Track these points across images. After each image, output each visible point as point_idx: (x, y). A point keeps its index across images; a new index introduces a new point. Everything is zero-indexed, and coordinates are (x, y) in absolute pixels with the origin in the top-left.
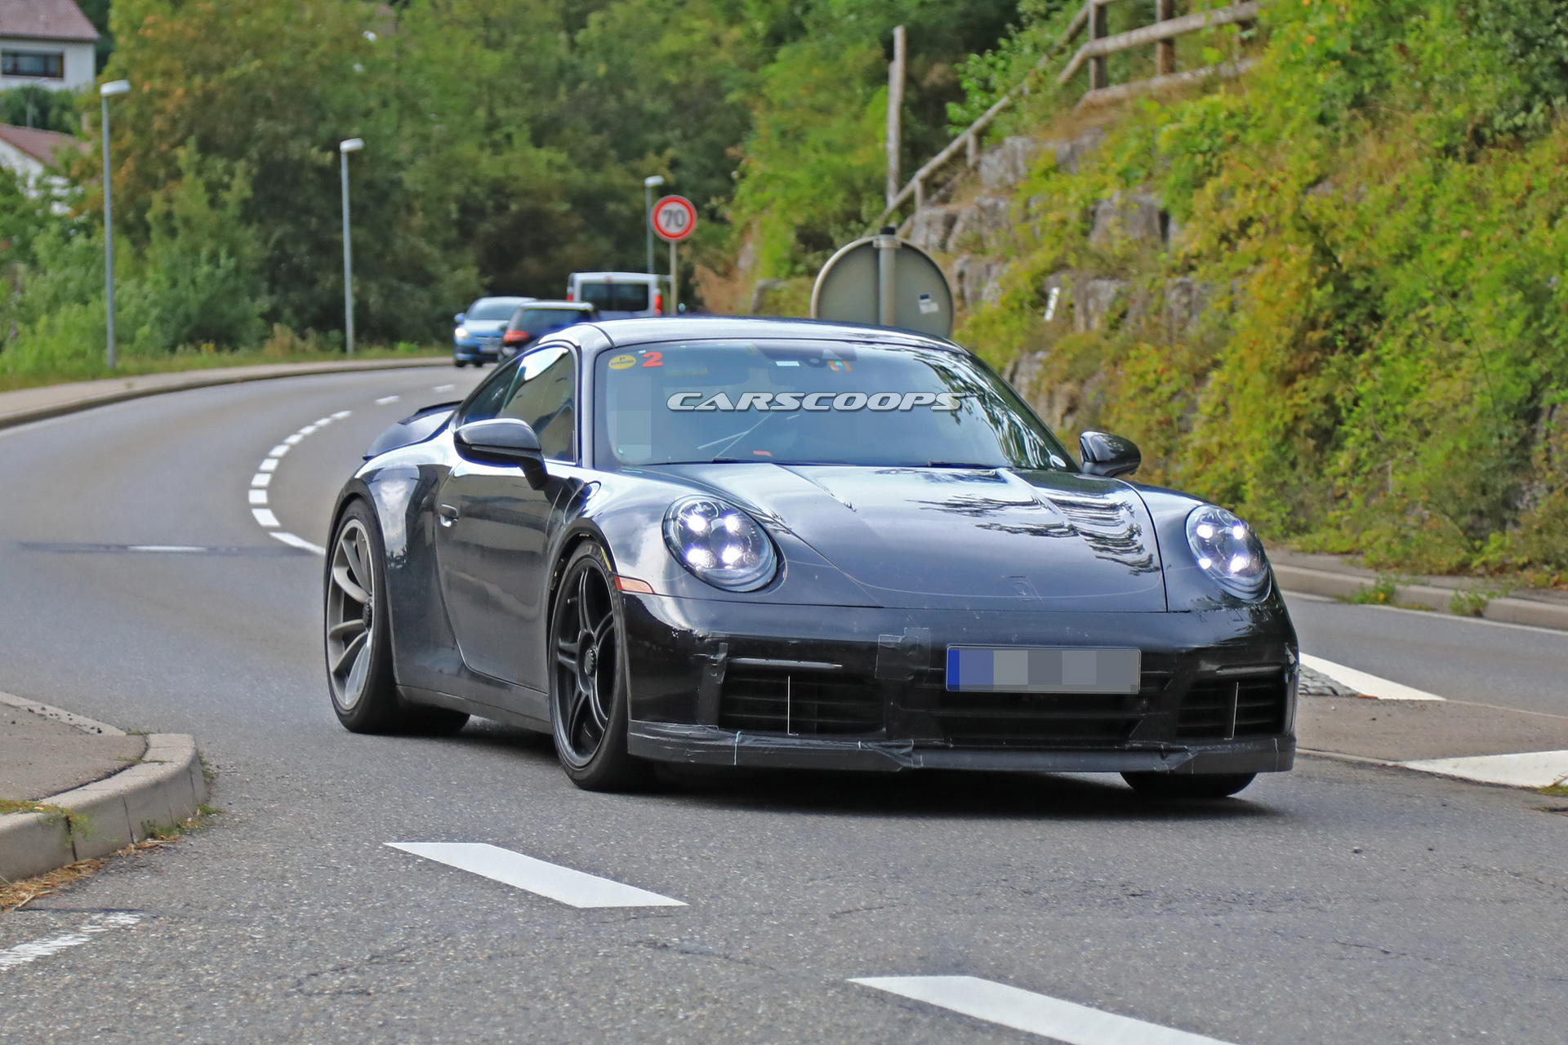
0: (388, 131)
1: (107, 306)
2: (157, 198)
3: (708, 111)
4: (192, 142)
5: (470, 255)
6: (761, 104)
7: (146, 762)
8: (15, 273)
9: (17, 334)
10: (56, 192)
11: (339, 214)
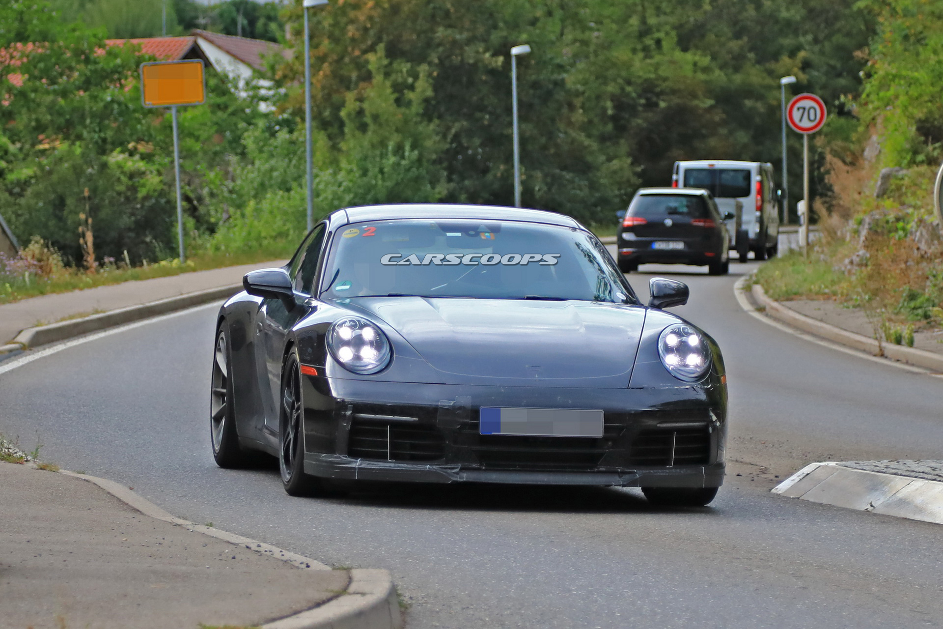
0: (553, 37)
1: (307, 192)
2: (350, 97)
3: (837, 18)
4: (381, 47)
5: (624, 146)
6: (886, 12)
7: (350, 594)
8: (228, 163)
9: (230, 217)
10: (263, 92)
11: (509, 110)
